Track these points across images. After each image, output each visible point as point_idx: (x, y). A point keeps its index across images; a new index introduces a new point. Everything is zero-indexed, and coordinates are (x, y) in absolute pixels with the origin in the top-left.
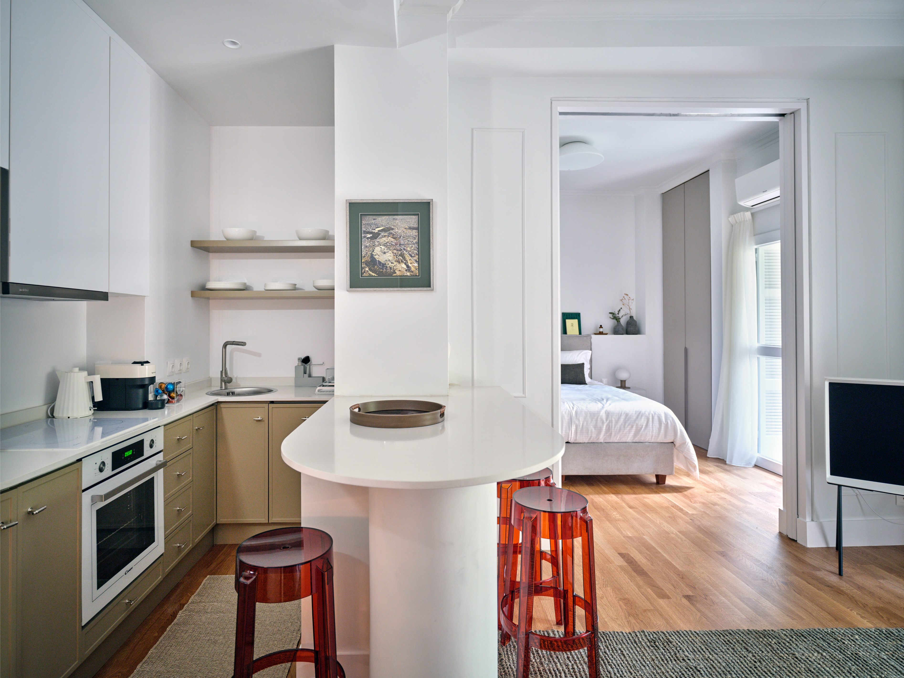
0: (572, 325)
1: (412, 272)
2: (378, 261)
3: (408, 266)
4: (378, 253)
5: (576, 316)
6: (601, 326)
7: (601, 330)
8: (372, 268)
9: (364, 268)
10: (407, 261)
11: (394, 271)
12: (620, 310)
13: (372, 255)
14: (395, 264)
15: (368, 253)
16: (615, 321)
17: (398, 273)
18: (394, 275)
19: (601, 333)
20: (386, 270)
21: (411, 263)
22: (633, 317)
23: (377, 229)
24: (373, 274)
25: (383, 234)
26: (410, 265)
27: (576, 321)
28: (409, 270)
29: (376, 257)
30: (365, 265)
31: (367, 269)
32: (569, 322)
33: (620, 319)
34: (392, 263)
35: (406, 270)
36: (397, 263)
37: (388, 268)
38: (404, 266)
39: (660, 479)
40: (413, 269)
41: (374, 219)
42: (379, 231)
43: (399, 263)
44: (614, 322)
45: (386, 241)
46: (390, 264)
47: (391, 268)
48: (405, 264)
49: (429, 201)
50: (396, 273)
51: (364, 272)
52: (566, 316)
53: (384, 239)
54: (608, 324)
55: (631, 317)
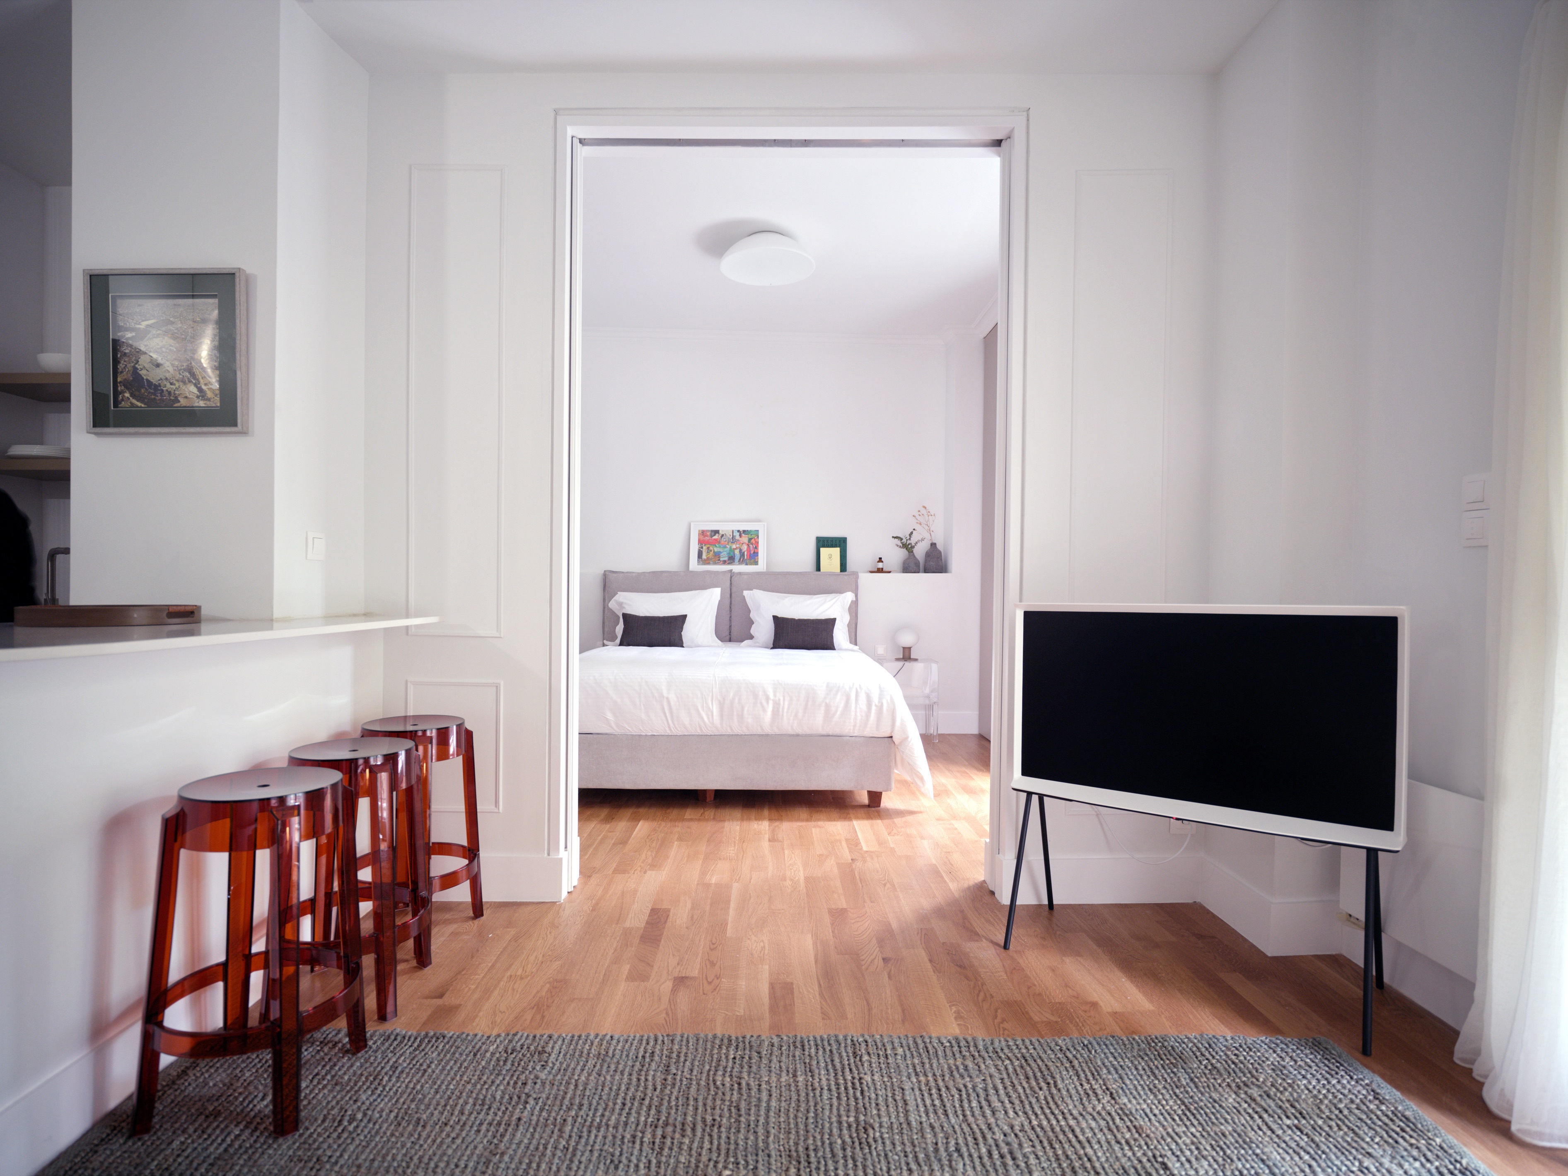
0: (830, 557)
1: (209, 400)
2: (147, 380)
3: (200, 390)
4: (146, 365)
5: (840, 543)
6: (880, 559)
7: (880, 565)
8: (137, 393)
9: (122, 392)
10: (198, 380)
11: (176, 398)
12: (912, 533)
13: (135, 369)
14: (177, 385)
15: (128, 366)
16: (904, 550)
17: (183, 402)
18: (176, 405)
19: (880, 571)
20: (162, 396)
21: (206, 384)
22: (935, 544)
23: (144, 324)
24: (139, 404)
25: (154, 332)
26: (204, 387)
27: (836, 551)
28: (203, 397)
29: (143, 373)
30: (123, 388)
31: (127, 395)
32: (824, 551)
33: (913, 547)
34: (171, 384)
35: (198, 397)
36: (181, 384)
37: (166, 393)
38: (193, 389)
39: (875, 798)
40: (209, 394)
41: (139, 305)
42: (148, 326)
43: (184, 383)
44: (903, 553)
45: (161, 344)
46: (168, 385)
47: (170, 393)
48: (195, 385)
49: (233, 271)
50: (179, 401)
51: (123, 400)
52: (823, 542)
53: (156, 340)
54: (895, 556)
55: (933, 545)
